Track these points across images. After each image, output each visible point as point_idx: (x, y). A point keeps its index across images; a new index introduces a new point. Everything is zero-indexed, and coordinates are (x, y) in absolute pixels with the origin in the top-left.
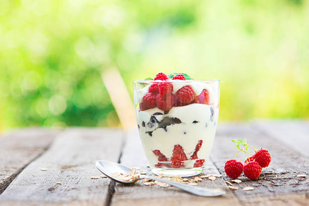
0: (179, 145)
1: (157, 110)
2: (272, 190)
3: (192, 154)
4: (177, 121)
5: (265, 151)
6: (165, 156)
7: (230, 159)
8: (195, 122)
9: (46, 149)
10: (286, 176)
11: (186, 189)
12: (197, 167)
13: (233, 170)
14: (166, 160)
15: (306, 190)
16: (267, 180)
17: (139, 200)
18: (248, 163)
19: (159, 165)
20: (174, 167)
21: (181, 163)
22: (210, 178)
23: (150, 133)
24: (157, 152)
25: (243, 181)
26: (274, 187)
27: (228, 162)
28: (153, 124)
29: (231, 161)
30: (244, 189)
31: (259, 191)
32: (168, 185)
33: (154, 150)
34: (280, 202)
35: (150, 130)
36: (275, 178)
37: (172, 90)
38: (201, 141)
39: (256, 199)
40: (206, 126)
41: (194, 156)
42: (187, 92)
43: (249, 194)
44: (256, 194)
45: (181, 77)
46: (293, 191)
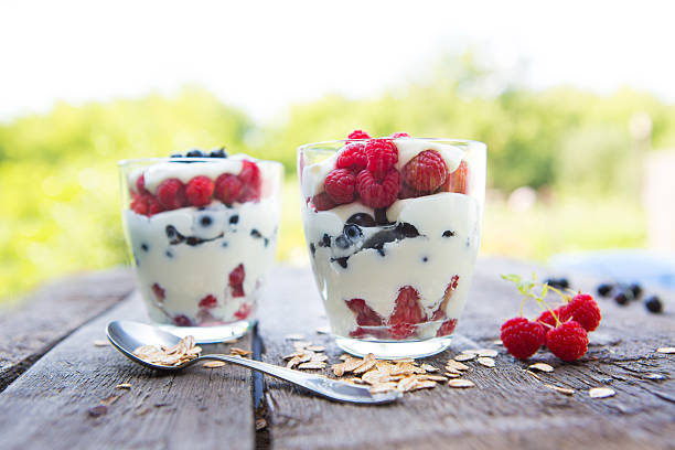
0: (411, 288)
1: (357, 208)
4: (409, 231)
6: (375, 313)
8: (448, 234)
9: (122, 298)
16: (603, 362)
18: (560, 324)
19: (358, 334)
20: (394, 337)
21: (412, 328)
22: (481, 361)
23: (343, 262)
25: (554, 366)
28: (352, 239)
33: (349, 299)
35: (344, 253)
38: (457, 278)
40: (468, 245)
41: (440, 313)
42: (432, 164)
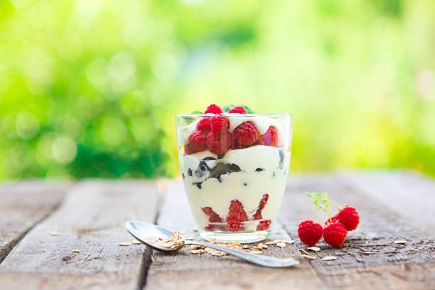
0: (237, 201)
1: (208, 154)
2: (361, 260)
3: (255, 213)
4: (235, 168)
5: (351, 209)
6: (218, 215)
7: (305, 220)
8: (259, 170)
9: (56, 207)
10: (379, 243)
11: (247, 258)
12: (261, 230)
13: (309, 234)
14: (220, 220)
15: (406, 260)
16: (354, 248)
17: (185, 272)
18: (329, 224)
19: (210, 228)
20: (230, 230)
21: (240, 224)
22: (278, 245)
23: (199, 185)
24: (208, 211)
25: (323, 249)
26: (364, 256)
27: (302, 223)
28: (203, 172)
29: (307, 222)
30: (323, 259)
31: (344, 261)
32: (222, 253)
33: (203, 207)
34: (371, 275)
35: (199, 180)
36: (365, 245)
37: (229, 127)
38: (267, 195)
39: (339, 272)
40: (274, 175)
41: (258, 215)
42: (248, 130)
43: (330, 265)
44: (339, 265)
45: (240, 110)
46: (389, 261)
